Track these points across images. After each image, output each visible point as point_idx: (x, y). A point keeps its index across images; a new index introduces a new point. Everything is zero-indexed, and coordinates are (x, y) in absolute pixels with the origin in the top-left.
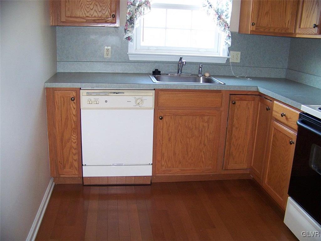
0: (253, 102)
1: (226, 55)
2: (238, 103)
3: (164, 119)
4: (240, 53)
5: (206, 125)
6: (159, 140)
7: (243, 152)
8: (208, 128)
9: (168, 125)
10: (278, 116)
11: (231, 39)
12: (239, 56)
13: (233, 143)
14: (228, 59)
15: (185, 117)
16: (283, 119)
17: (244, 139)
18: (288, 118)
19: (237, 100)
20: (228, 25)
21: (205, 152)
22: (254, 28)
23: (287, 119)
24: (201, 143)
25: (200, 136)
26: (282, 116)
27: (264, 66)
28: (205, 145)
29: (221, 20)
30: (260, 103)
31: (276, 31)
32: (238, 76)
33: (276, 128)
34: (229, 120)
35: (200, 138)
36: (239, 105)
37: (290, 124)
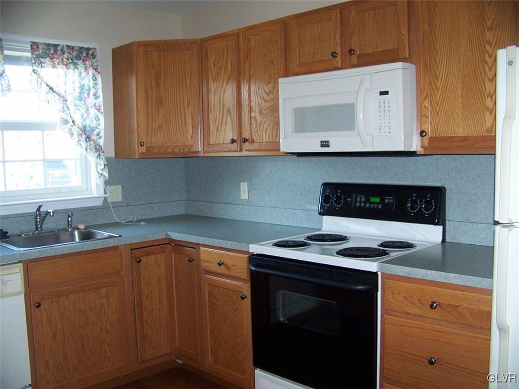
0: (162, 254)
1: (102, 194)
2: (144, 260)
3: (42, 307)
4: (120, 187)
5: (104, 301)
6: (38, 341)
7: (161, 329)
8: (109, 305)
9: (49, 314)
10: (214, 267)
11: (108, 168)
12: (120, 191)
13: (146, 320)
14: (105, 198)
15: (73, 295)
16: (222, 270)
17: (159, 310)
18: (230, 266)
19: (142, 256)
20: (102, 149)
21: (109, 343)
22: (143, 149)
23: (227, 267)
24: (101, 331)
25: (98, 320)
26: (220, 265)
27: (156, 202)
28: (107, 331)
29: (92, 142)
30: (173, 254)
31: (177, 150)
32: (123, 222)
33: (211, 283)
34: (135, 288)
35: (100, 323)
36: (146, 263)
37: (234, 273)
